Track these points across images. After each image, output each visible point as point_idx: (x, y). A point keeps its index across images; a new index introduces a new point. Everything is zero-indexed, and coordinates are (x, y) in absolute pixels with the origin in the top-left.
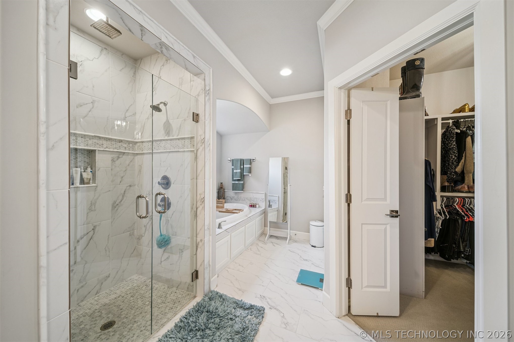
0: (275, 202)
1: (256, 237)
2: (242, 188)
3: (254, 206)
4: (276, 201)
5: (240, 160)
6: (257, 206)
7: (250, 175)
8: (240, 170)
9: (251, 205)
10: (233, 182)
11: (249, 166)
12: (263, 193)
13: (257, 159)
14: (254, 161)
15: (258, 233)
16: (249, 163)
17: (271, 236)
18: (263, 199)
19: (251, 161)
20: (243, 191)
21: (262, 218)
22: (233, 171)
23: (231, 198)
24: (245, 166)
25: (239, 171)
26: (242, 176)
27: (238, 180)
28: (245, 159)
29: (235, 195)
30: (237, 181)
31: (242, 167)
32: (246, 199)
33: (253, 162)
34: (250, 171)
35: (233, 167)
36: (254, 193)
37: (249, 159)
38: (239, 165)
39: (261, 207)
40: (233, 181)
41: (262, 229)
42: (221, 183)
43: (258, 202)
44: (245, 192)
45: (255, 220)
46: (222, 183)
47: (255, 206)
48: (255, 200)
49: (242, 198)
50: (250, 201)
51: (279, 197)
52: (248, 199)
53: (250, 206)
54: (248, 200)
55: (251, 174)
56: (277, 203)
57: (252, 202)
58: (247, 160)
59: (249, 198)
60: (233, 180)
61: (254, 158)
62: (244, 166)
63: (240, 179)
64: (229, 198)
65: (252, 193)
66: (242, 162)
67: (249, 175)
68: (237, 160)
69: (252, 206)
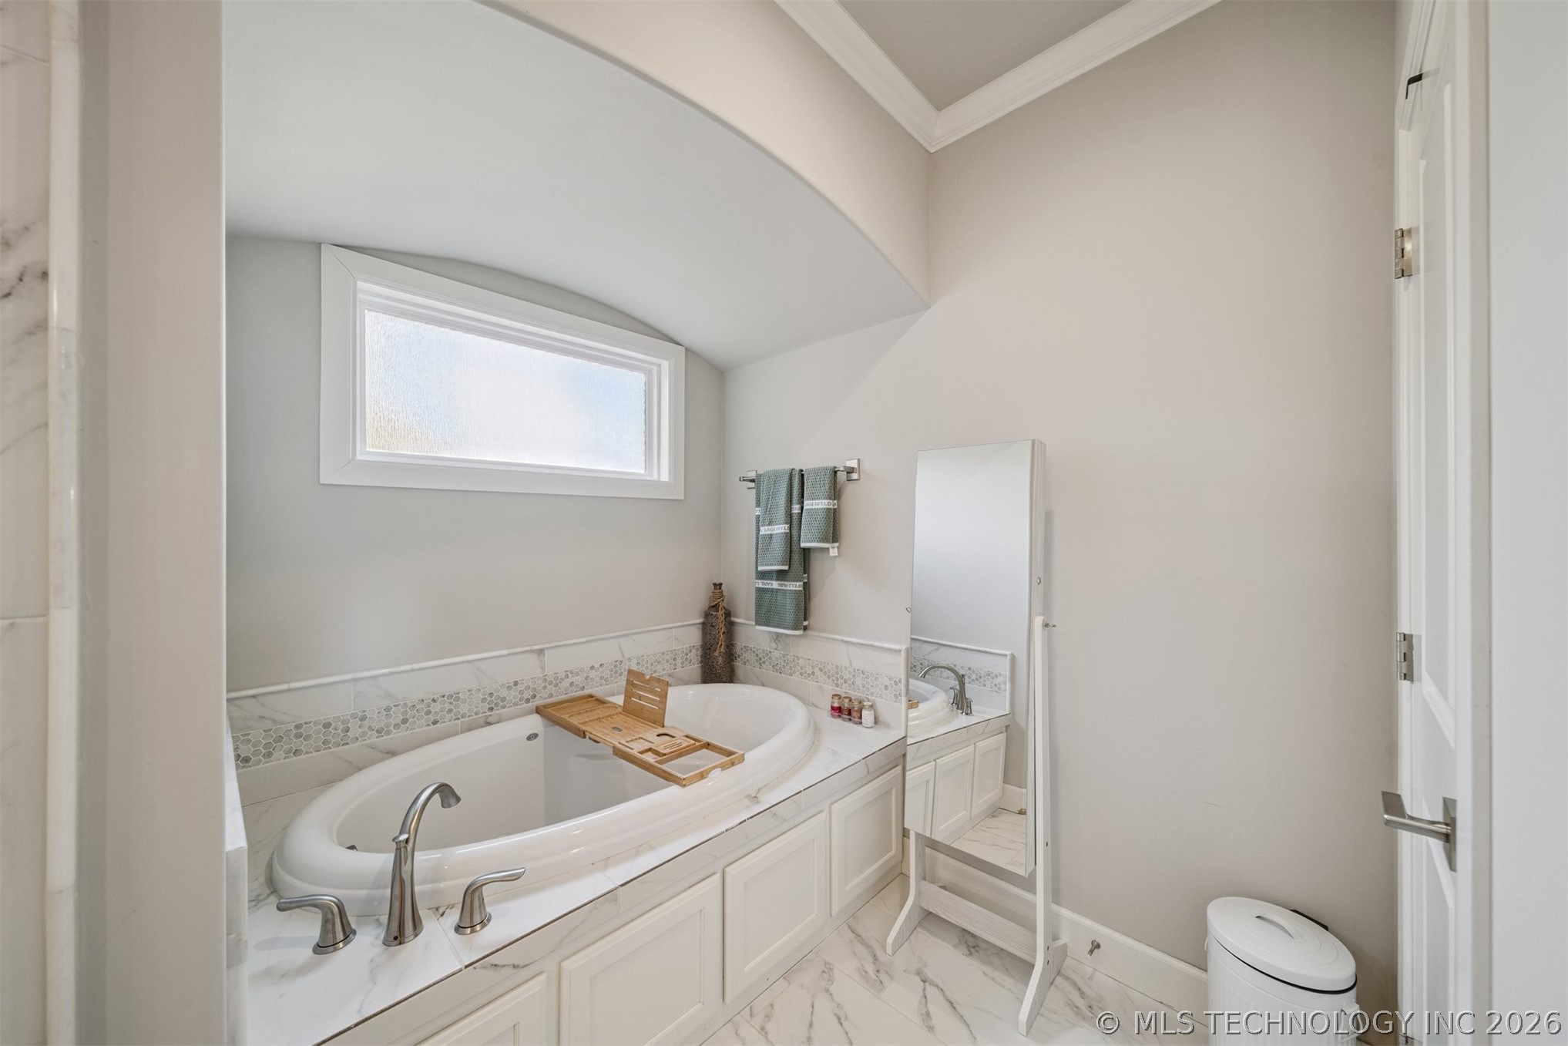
0: (997, 681)
1: (835, 909)
2: (803, 613)
3: (850, 714)
4: (1000, 679)
5: (787, 476)
6: (868, 718)
7: (836, 550)
8: (787, 526)
9: (836, 705)
10: (760, 584)
11: (826, 501)
12: (897, 647)
13: (867, 466)
14: (855, 476)
15: (848, 887)
16: (827, 486)
17: (928, 919)
18: (896, 683)
19: (836, 482)
20: (799, 632)
21: (888, 793)
22: (758, 530)
23: (757, 655)
24: (808, 504)
25: (781, 529)
26: (796, 556)
27: (781, 575)
28: (809, 471)
29: (774, 645)
30: (777, 580)
31: (796, 508)
32: (817, 670)
33: (850, 486)
34: (833, 527)
35: (758, 512)
36: (851, 643)
37: (825, 469)
38: (782, 501)
39: (887, 726)
40: (760, 579)
41: (889, 851)
42: (715, 584)
43: (872, 695)
44: (816, 633)
45: (822, 816)
46: (718, 586)
47: (854, 714)
48: (859, 682)
49: (801, 662)
50: (837, 685)
51: (1013, 657)
52: (825, 674)
53: (833, 708)
54: (829, 678)
55: (837, 544)
56: (1002, 687)
57: (843, 690)
58: (817, 472)
59: (829, 667)
60: (762, 575)
61: (853, 464)
62: (805, 503)
63: (786, 568)
64: (753, 659)
65: (842, 641)
66: (798, 483)
67: (828, 549)
68: (775, 476)
69: (845, 711)
